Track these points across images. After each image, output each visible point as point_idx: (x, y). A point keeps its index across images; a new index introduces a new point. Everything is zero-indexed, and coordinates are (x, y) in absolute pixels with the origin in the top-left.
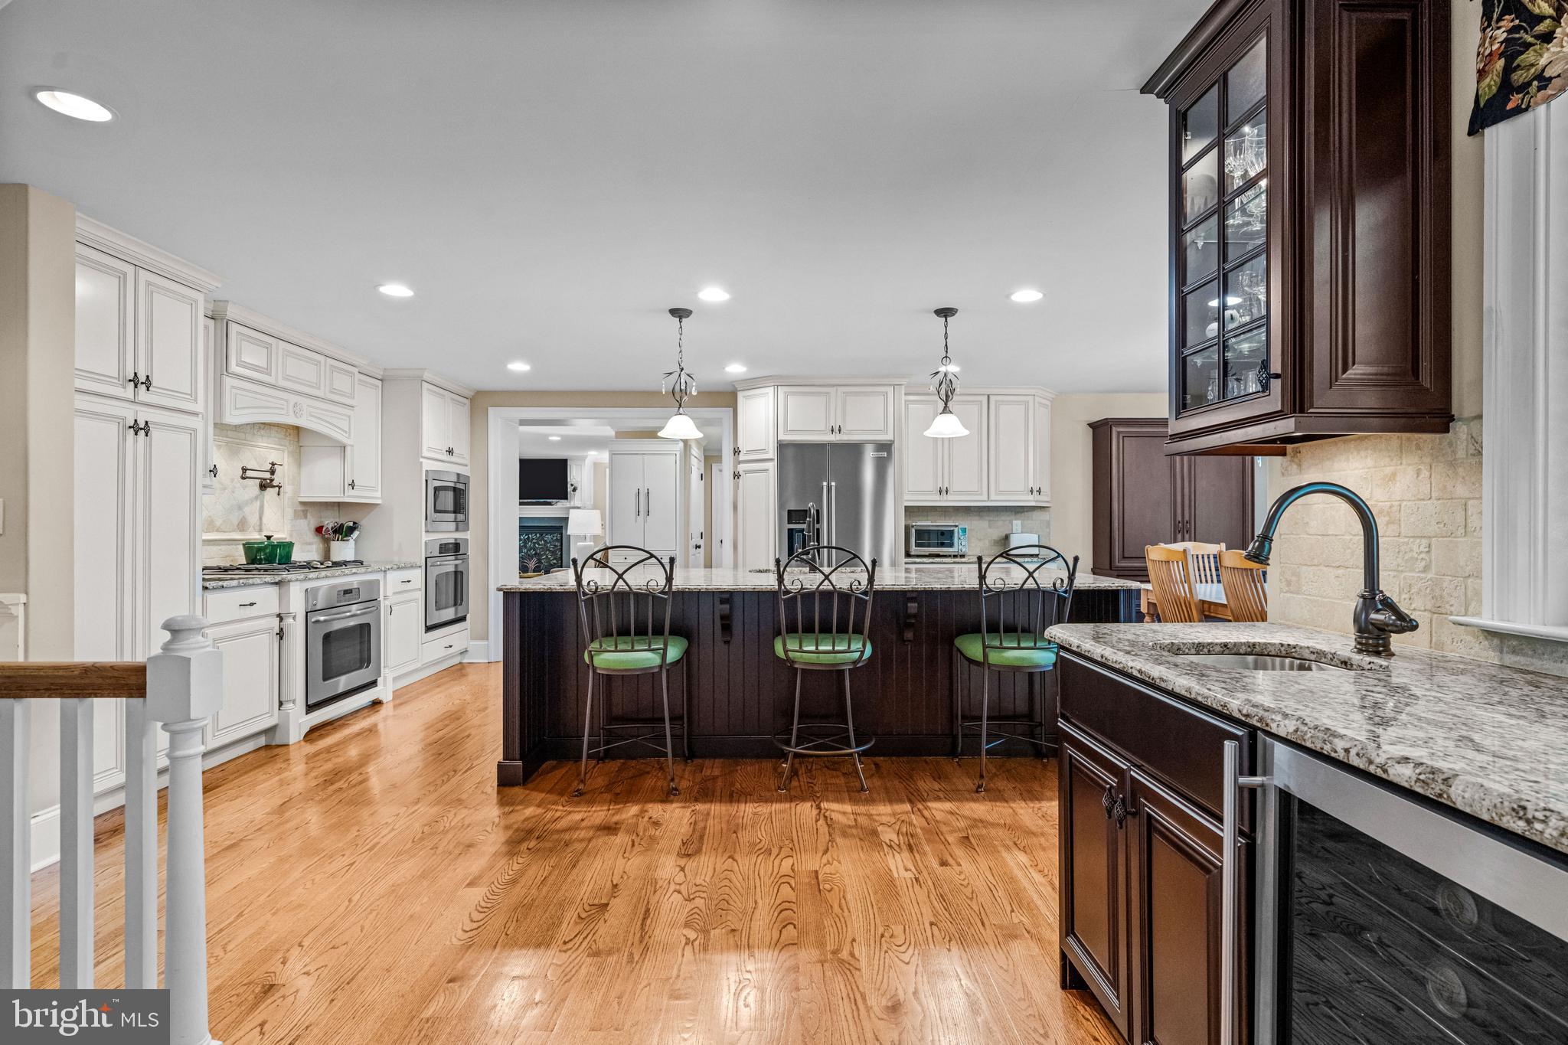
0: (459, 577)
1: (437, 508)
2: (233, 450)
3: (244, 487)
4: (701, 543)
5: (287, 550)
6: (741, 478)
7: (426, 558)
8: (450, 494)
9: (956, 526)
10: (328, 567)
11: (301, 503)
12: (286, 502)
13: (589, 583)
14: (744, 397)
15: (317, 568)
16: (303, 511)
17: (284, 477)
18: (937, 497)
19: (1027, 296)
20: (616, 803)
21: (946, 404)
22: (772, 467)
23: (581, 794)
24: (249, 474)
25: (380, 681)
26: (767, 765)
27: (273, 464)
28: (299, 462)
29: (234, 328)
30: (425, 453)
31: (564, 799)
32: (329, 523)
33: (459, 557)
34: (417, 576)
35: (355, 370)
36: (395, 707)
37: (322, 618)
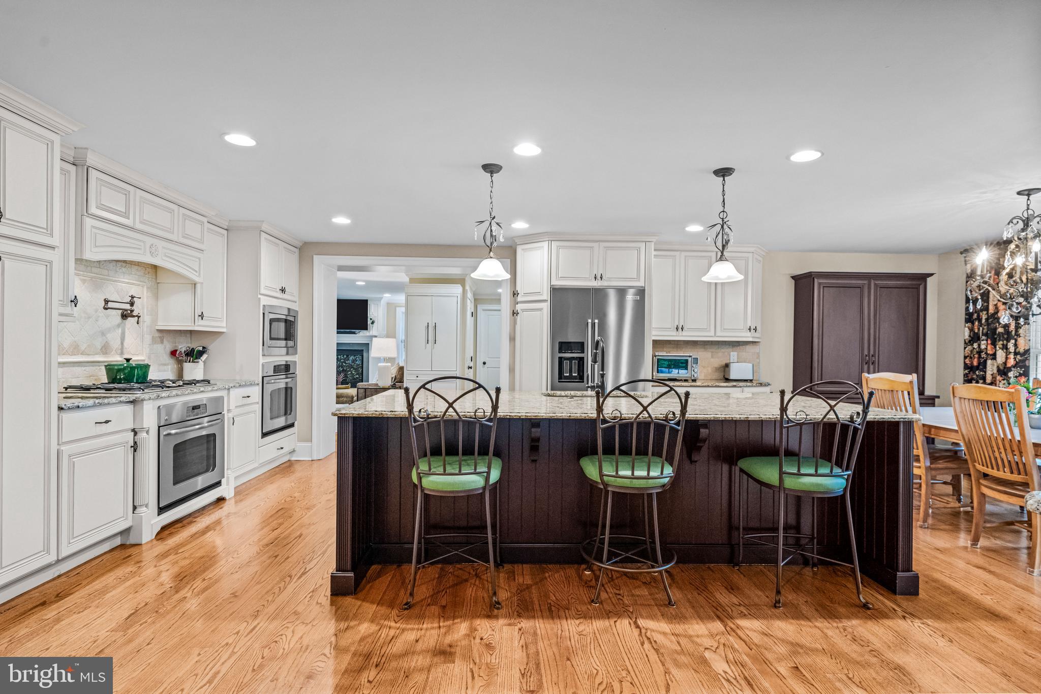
0: (288, 392)
1: (272, 336)
2: (96, 285)
3: (107, 317)
4: (471, 364)
5: (144, 370)
6: (519, 315)
7: (263, 377)
8: (282, 325)
9: (690, 356)
10: (179, 386)
11: (158, 330)
12: (145, 330)
13: (420, 411)
14: (523, 250)
15: (169, 387)
16: (160, 337)
17: (143, 308)
18: (675, 333)
19: (805, 156)
20: (446, 619)
21: (722, 253)
22: (546, 307)
23: (410, 607)
24: (110, 305)
25: (224, 481)
26: (571, 571)
27: (133, 297)
28: (156, 296)
29: (93, 174)
30: (263, 291)
31: (395, 612)
32: (183, 347)
33: (289, 376)
34: (256, 392)
35: (205, 220)
36: (236, 502)
37: (173, 432)
